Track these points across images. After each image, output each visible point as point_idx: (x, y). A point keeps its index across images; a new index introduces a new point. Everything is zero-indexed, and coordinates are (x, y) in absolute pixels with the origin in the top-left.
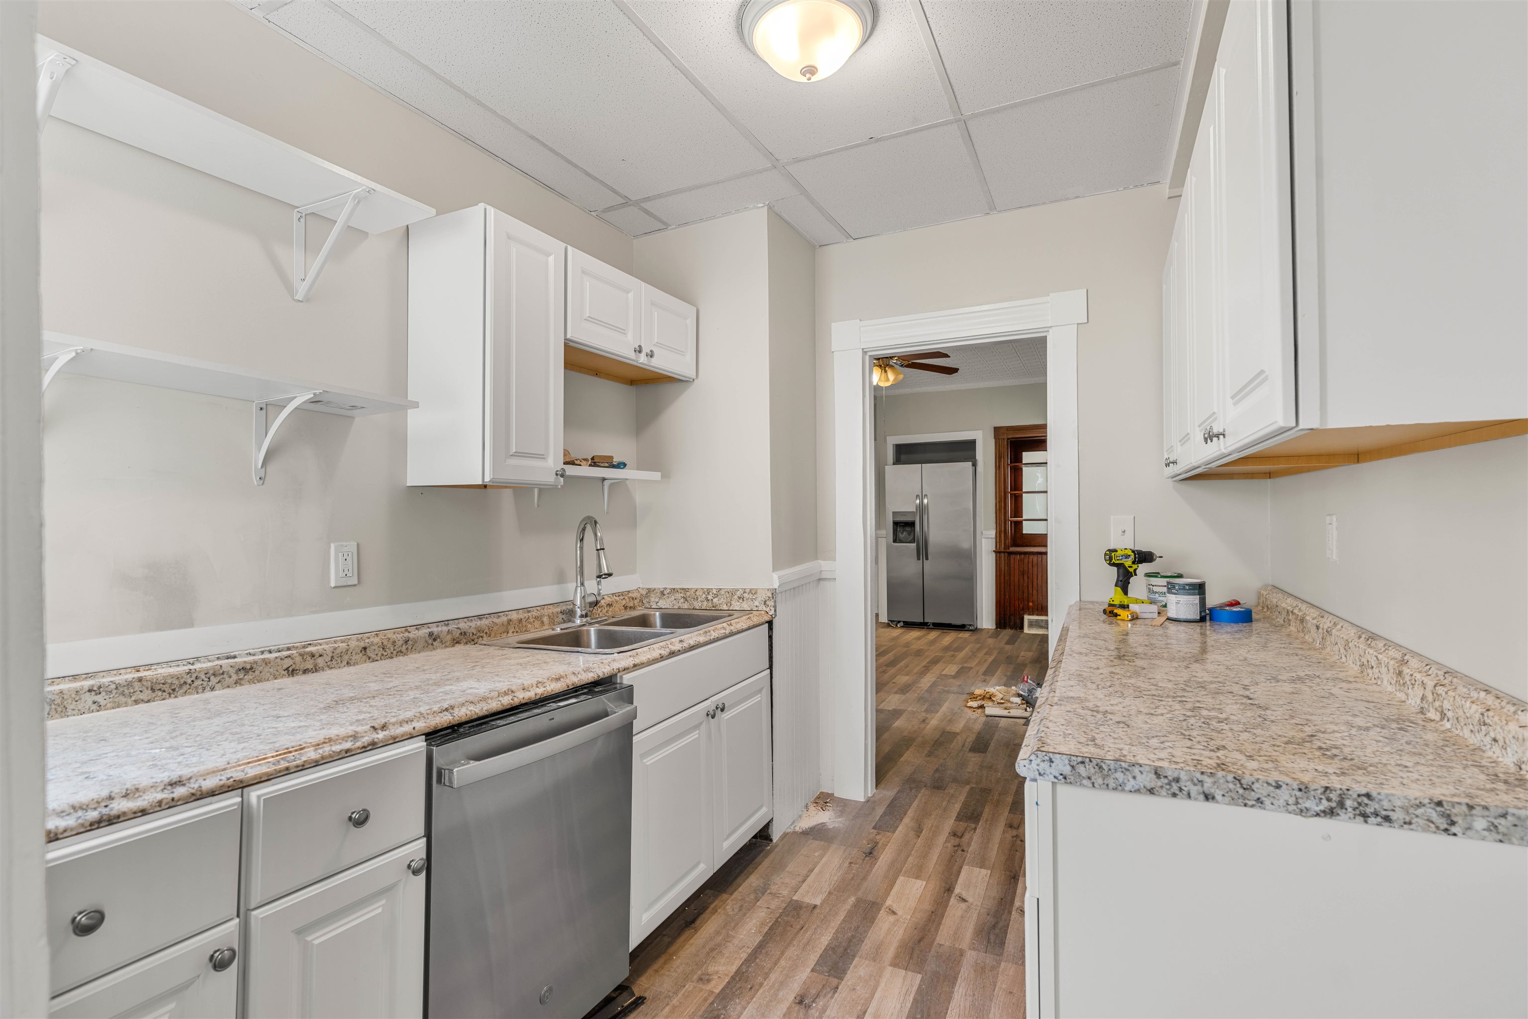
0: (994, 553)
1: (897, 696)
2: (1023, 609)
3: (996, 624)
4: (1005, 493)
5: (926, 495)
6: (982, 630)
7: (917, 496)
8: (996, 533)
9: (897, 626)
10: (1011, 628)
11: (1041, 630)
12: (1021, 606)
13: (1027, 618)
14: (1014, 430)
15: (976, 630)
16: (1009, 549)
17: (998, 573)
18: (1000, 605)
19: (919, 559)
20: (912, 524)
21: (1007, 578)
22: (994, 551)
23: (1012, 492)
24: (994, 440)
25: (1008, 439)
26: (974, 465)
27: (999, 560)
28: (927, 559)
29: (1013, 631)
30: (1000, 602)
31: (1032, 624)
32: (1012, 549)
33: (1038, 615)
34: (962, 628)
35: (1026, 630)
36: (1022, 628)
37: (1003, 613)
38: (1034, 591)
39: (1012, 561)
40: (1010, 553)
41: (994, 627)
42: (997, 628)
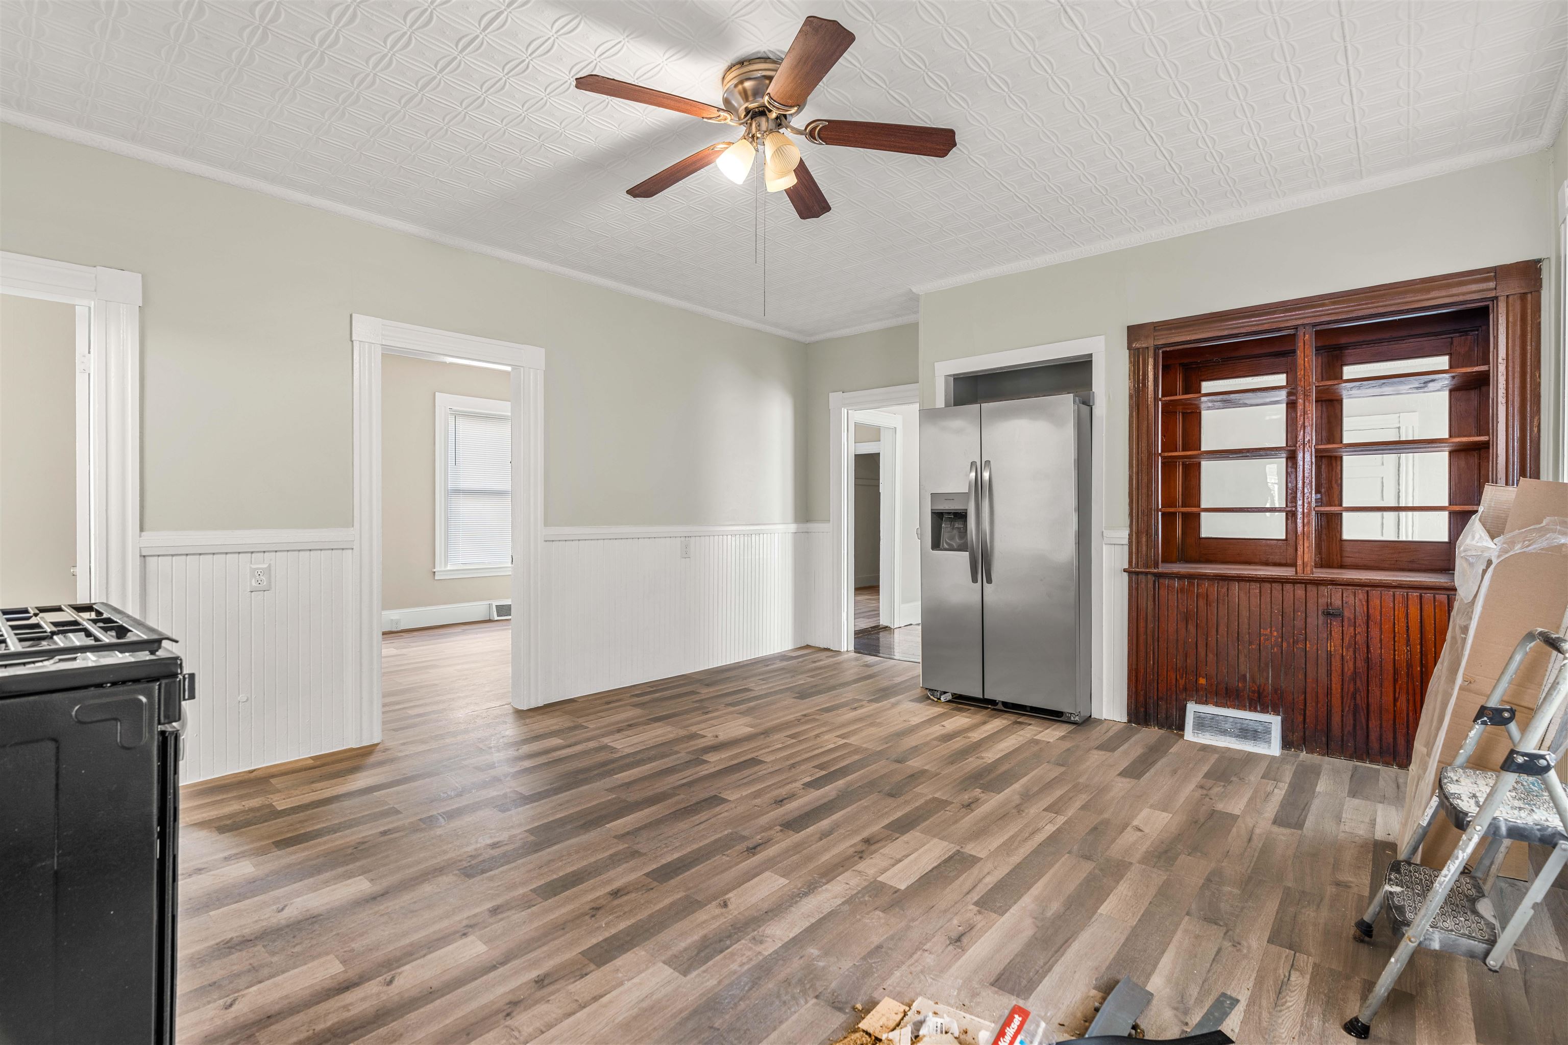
0: (1126, 575)
1: (668, 971)
2: (1185, 689)
3: (1129, 714)
4: (1151, 455)
5: (988, 463)
6: (1099, 722)
7: (973, 464)
8: (1130, 535)
9: (939, 699)
10: (1161, 726)
11: (1223, 738)
12: (1182, 682)
13: (1192, 709)
14: (1170, 329)
15: (1088, 721)
16: (1156, 565)
17: (1134, 614)
18: (1137, 677)
19: (975, 580)
20: (960, 516)
21: (1150, 626)
22: (1125, 571)
23: (1166, 454)
24: (1127, 351)
25: (1157, 348)
26: (1087, 402)
27: (1137, 589)
28: (989, 581)
29: (1162, 732)
30: (1137, 670)
31: (1201, 724)
32: (1163, 568)
33: (1217, 705)
34: (1053, 716)
35: (1189, 734)
36: (1181, 727)
37: (1142, 693)
38: (1210, 656)
39: (1164, 593)
40: (1159, 576)
41: (1125, 720)
42: (1129, 721)
